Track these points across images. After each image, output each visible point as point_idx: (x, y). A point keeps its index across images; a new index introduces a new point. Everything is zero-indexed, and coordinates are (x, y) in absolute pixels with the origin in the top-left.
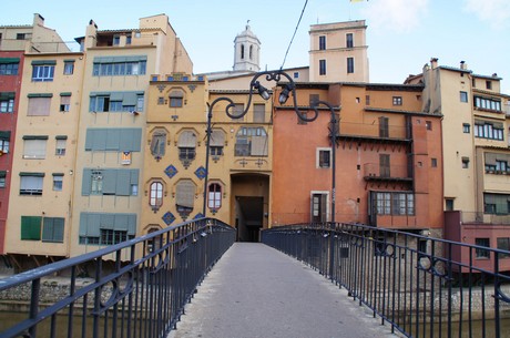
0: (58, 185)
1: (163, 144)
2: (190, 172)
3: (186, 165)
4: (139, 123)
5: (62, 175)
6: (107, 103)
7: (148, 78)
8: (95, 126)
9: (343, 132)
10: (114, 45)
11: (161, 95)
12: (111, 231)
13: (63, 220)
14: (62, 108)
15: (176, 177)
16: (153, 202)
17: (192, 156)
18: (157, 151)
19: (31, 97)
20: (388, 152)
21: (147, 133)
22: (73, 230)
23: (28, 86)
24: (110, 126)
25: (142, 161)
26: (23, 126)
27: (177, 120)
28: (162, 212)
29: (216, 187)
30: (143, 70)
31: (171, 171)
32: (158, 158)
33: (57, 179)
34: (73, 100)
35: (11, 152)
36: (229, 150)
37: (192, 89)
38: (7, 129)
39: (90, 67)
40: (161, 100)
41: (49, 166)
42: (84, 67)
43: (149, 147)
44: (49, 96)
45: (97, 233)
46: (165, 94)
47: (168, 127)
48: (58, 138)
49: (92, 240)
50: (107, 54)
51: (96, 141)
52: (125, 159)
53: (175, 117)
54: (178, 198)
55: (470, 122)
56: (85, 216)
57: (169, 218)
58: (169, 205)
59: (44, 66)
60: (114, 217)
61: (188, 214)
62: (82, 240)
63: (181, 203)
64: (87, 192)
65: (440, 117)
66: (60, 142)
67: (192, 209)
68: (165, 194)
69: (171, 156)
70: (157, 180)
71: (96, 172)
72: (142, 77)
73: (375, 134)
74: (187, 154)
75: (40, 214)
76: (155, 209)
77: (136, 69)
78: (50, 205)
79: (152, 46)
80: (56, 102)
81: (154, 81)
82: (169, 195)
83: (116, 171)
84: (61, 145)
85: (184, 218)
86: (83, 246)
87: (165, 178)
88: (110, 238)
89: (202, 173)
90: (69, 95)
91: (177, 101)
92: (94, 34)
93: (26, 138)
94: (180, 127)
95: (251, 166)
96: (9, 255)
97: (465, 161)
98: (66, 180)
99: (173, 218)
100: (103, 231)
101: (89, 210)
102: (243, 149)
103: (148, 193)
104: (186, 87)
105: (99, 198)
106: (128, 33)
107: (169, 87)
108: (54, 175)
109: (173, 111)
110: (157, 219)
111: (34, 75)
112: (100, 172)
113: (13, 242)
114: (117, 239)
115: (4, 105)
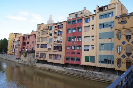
0: (93, 48)
1: (121, 35)
2: (129, 43)
3: (128, 41)
4: (113, 30)
5: (94, 45)
6: (103, 26)
7: (114, 17)
8: (101, 32)
10: (104, 10)
11: (119, 21)
12: (107, 60)
13: (94, 57)
14: (92, 29)
15: (125, 44)
16: (119, 52)
17: (130, 38)
18: (119, 37)
19: (85, 27)
21: (116, 33)
22: (97, 59)
23: (84, 24)
24: (105, 32)
25: (115, 41)
26: (84, 34)
27: (124, 28)
28: (122, 55)
30: (113, 15)
31: (124, 43)
32: (119, 39)
33: (93, 46)
34: (95, 26)
35: (82, 41)
37: (128, 18)
38: (80, 35)
39: (98, 17)
40: (119, 23)
41: (90, 43)
42: (97, 17)
43: (116, 36)
44: (89, 26)
45: (103, 60)
46: (120, 21)
47: (122, 30)
48: (92, 36)
49: (102, 62)
50: (102, 13)
51: (102, 36)
52: (110, 40)
53: (124, 27)
54: (126, 50)
56: (100, 56)
57: (124, 56)
58: (124, 53)
59: (87, 19)
60: (108, 56)
61: (130, 55)
62: (99, 62)
63: (127, 52)
64: (100, 49)
66: (93, 37)
67: (131, 54)
68: (122, 49)
69: (123, 38)
70: (120, 46)
71: (102, 44)
72: (112, 17)
75: (89, 55)
76: (119, 54)
77: (110, 15)
78: (91, 53)
79: (114, 8)
80: (91, 27)
81: (116, 18)
82: (123, 50)
83: (107, 44)
84: (93, 38)
86: (100, 64)
87: (122, 45)
88: (107, 62)
90: (94, 25)
91: (124, 22)
92: (98, 8)
93: (85, 37)
94: (125, 30)
96: (82, 65)
98: (95, 47)
100: (105, 60)
101: (101, 54)
103: (117, 49)
104: (126, 18)
105: (103, 51)
106: (107, 6)
107: (121, 18)
108: (92, 46)
109: (123, 25)
110: (120, 57)
111: (85, 22)
112: (103, 44)
113: (83, 62)
114: (109, 62)
115: (79, 30)
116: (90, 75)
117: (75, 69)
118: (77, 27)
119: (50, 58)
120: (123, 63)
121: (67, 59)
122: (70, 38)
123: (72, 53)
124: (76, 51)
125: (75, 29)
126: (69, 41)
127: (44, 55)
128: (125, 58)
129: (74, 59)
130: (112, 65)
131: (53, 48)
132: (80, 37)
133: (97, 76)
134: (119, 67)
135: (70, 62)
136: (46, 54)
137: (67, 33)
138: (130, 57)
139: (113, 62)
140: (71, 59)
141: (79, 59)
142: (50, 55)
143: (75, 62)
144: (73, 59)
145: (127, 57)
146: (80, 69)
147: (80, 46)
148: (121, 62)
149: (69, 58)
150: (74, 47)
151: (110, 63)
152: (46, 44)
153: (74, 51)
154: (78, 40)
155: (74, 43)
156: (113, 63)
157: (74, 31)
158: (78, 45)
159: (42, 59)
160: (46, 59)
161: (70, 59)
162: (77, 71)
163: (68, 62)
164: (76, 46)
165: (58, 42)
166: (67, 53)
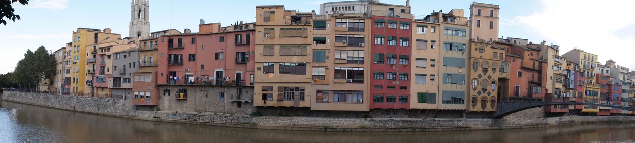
0: (432, 80)
1: (477, 66)
2: (486, 77)
3: (485, 74)
4: (465, 56)
5: (434, 75)
6: (451, 47)
7: (467, 38)
8: (447, 56)
9: (524, 66)
12: (455, 98)
13: (435, 94)
14: (432, 47)
15: (482, 78)
16: (474, 87)
17: (486, 71)
18: (475, 68)
19: (417, 41)
20: (534, 73)
21: (472, 61)
22: (440, 98)
24: (453, 56)
25: (468, 71)
26: (415, 53)
28: (477, 91)
29: (493, 83)
31: (480, 76)
32: (476, 71)
33: (432, 77)
34: (437, 43)
35: (410, 65)
36: (498, 70)
38: (407, 54)
39: (443, 31)
40: (476, 49)
41: (429, 71)
42: (440, 30)
43: (472, 67)
44: (426, 41)
45: (450, 99)
47: (479, 60)
48: (432, 60)
49: (448, 102)
50: (450, 26)
51: (448, 62)
52: (460, 70)
54: (482, 86)
55: (553, 65)
56: (444, 92)
57: (479, 93)
58: (479, 88)
59: (422, 27)
60: (456, 92)
61: (485, 92)
62: (444, 102)
63: (483, 88)
64: (444, 83)
65: (547, 63)
66: (432, 61)
67: (486, 90)
68: (478, 84)
69: (480, 71)
70: (475, 79)
71: (448, 74)
72: (464, 38)
73: (532, 67)
74: (485, 70)
75: (426, 92)
76: (475, 90)
78: (429, 87)
79: (468, 26)
80: (429, 44)
81: (474, 41)
83: (456, 75)
84: (433, 63)
85: (484, 93)
86: (444, 105)
87: (478, 78)
88: (455, 101)
89: (489, 77)
90: (435, 42)
91: (481, 50)
93: (417, 59)
94: (482, 60)
95: (504, 76)
96: (413, 109)
97: (551, 78)
98: (436, 78)
99: (481, 93)
100: (452, 98)
101: (446, 90)
102: (502, 70)
103: (472, 84)
105: (450, 85)
106: (454, 17)
108: (431, 75)
109: (480, 54)
110: (475, 93)
112: (450, 75)
113: (414, 104)
114: (457, 101)
115: (404, 43)
116: (431, 124)
117: (398, 119)
118: (400, 36)
119: (319, 99)
120: (479, 101)
121: (377, 99)
122: (381, 55)
123: (388, 87)
124: (398, 83)
125: (394, 39)
126: (381, 61)
127: (296, 93)
128: (481, 95)
129: (395, 99)
130: (462, 105)
131: (332, 75)
132: (408, 58)
133: (442, 124)
134: (474, 107)
135: (385, 105)
136: (304, 90)
137: (373, 45)
138: (486, 94)
139: (463, 100)
140: (387, 98)
141: (405, 99)
142: (318, 91)
143: (397, 105)
144: (391, 99)
145: (482, 94)
146: (401, 117)
147: (407, 75)
148: (476, 100)
149: (382, 98)
150: (393, 75)
151: (460, 103)
152: (304, 65)
153: (394, 83)
154: (401, 63)
155: (394, 67)
156: (463, 103)
157: (392, 43)
158: (403, 73)
159: (288, 103)
160: (302, 104)
161: (385, 99)
162: (403, 121)
163: (379, 105)
164: (398, 74)
165: (350, 62)
166: (374, 86)
